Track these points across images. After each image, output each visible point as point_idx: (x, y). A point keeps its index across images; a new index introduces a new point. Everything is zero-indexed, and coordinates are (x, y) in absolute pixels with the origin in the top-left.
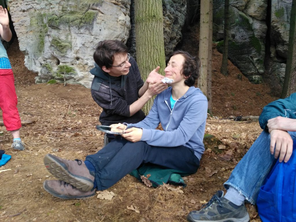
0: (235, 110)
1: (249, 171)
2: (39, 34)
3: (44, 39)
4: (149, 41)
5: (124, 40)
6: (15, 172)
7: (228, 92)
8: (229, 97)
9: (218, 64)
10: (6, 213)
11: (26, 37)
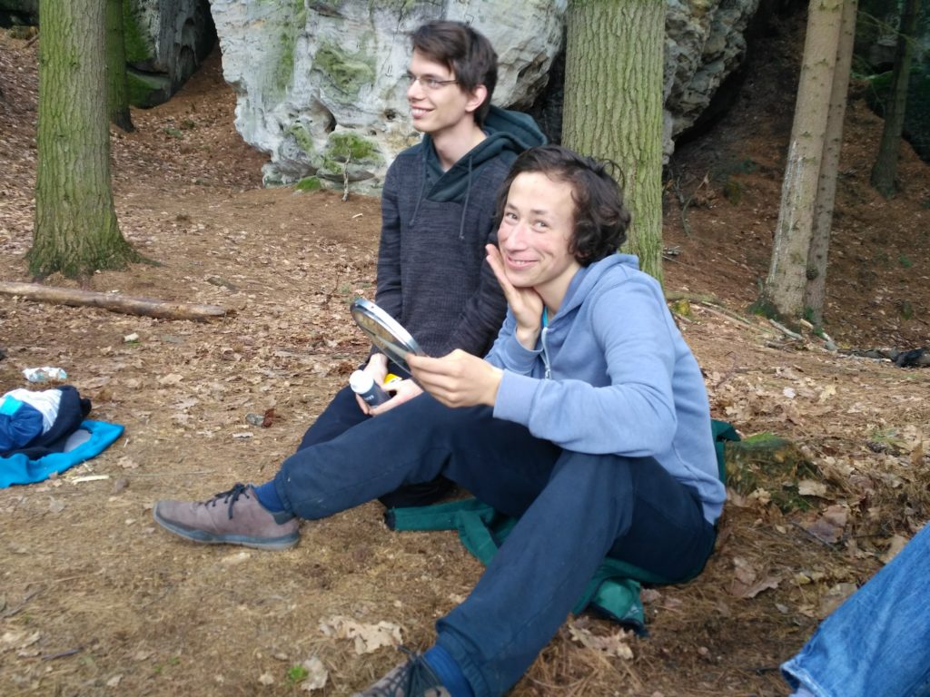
0: (907, 317)
1: (891, 639)
2: (280, 30)
3: (295, 46)
4: (610, 72)
5: (541, 59)
6: (114, 490)
7: (891, 251)
8: (892, 269)
9: (864, 153)
10: (38, 641)
11: (244, 39)
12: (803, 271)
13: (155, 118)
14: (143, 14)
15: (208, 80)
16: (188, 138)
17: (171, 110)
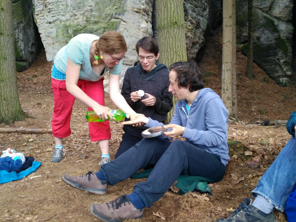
0: (262, 114)
1: (279, 179)
4: (171, 48)
6: (45, 179)
7: (254, 95)
8: (256, 100)
9: (242, 67)
10: (37, 218)
11: (53, 48)
12: (231, 102)
13: (24, 75)
14: (18, 43)
15: (40, 61)
16: (35, 80)
17: (29, 72)
